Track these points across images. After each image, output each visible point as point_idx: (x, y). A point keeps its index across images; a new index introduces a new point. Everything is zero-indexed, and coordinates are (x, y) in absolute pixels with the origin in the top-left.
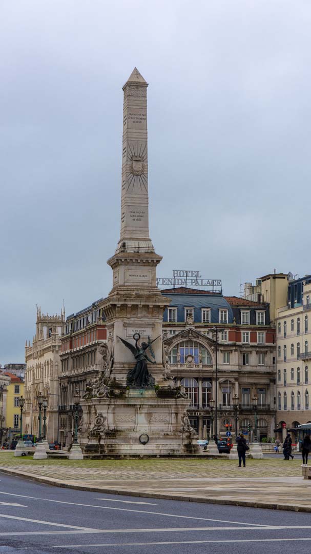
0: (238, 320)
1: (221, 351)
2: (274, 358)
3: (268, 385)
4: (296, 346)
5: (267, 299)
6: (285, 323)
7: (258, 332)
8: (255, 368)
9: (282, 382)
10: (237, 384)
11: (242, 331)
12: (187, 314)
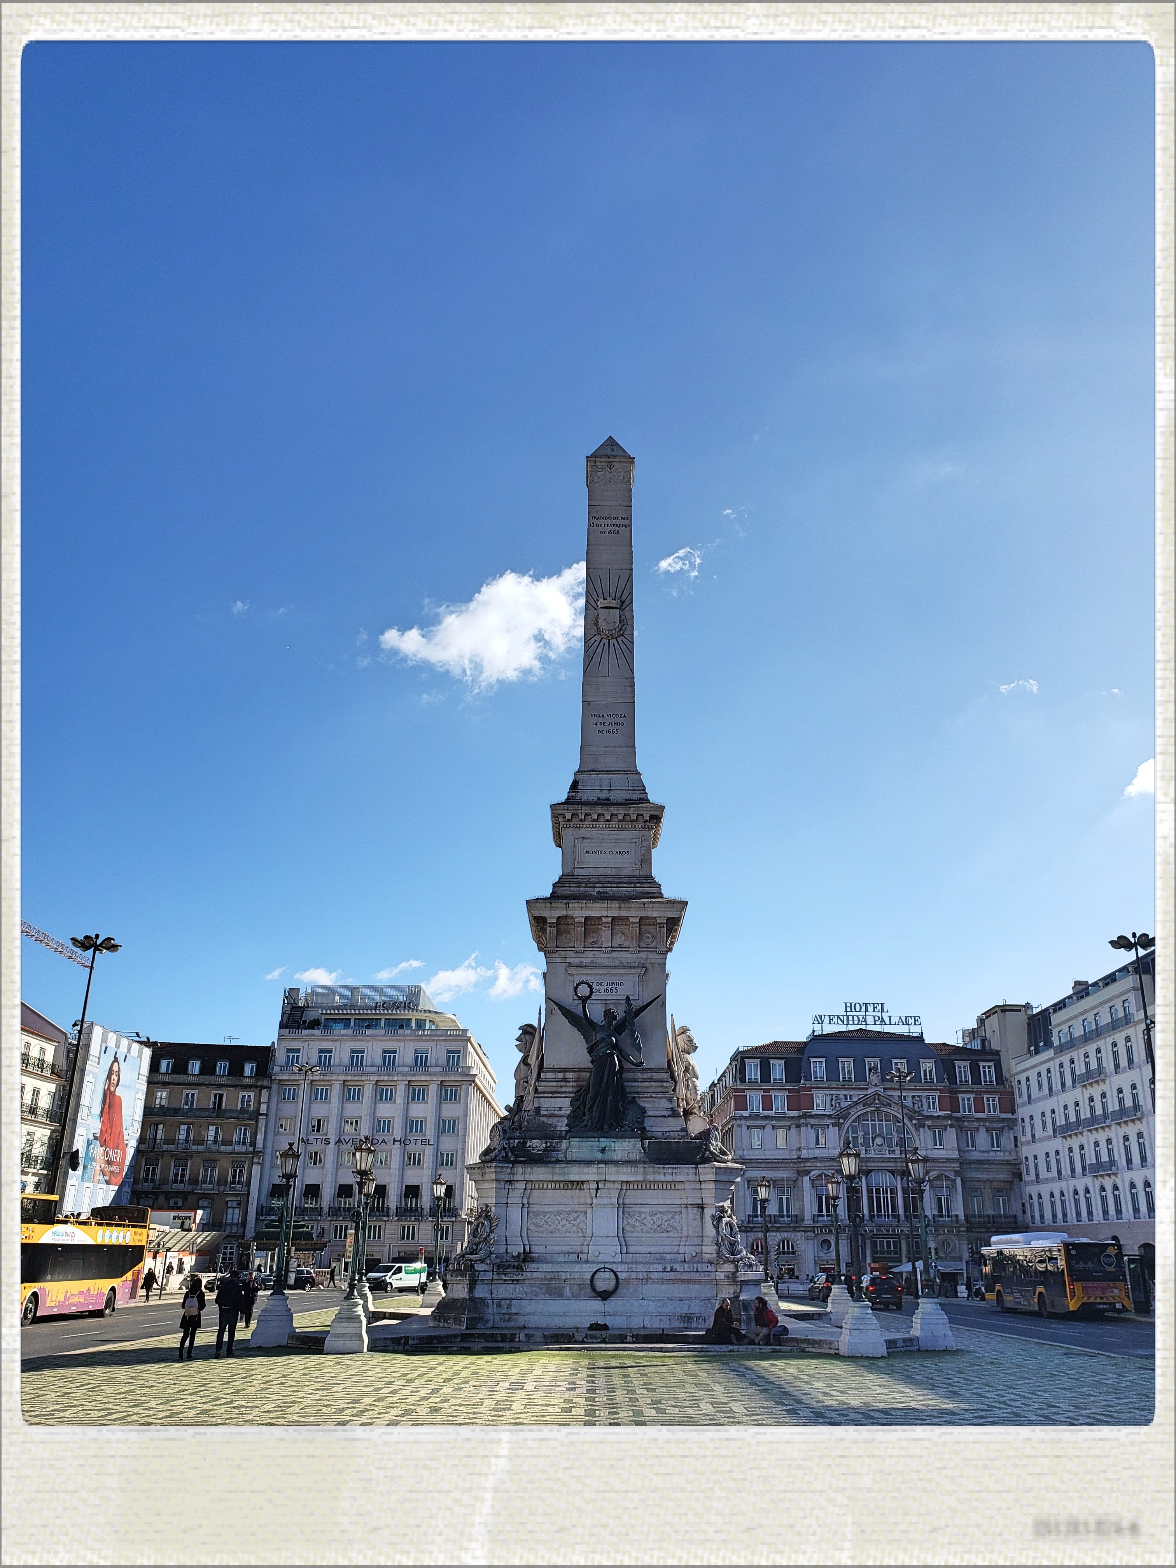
0: (952, 1079)
1: (929, 1127)
2: (1016, 1138)
3: (1011, 1182)
4: (1048, 1114)
5: (995, 1045)
6: (1028, 1079)
7: (985, 1096)
8: (985, 1155)
9: (1033, 1177)
10: (959, 1181)
11: (960, 1096)
12: (870, 1070)
